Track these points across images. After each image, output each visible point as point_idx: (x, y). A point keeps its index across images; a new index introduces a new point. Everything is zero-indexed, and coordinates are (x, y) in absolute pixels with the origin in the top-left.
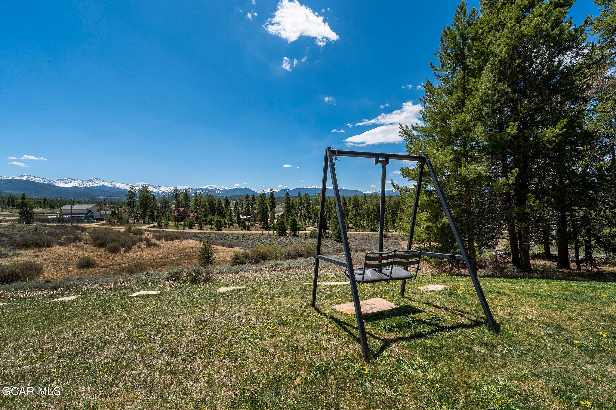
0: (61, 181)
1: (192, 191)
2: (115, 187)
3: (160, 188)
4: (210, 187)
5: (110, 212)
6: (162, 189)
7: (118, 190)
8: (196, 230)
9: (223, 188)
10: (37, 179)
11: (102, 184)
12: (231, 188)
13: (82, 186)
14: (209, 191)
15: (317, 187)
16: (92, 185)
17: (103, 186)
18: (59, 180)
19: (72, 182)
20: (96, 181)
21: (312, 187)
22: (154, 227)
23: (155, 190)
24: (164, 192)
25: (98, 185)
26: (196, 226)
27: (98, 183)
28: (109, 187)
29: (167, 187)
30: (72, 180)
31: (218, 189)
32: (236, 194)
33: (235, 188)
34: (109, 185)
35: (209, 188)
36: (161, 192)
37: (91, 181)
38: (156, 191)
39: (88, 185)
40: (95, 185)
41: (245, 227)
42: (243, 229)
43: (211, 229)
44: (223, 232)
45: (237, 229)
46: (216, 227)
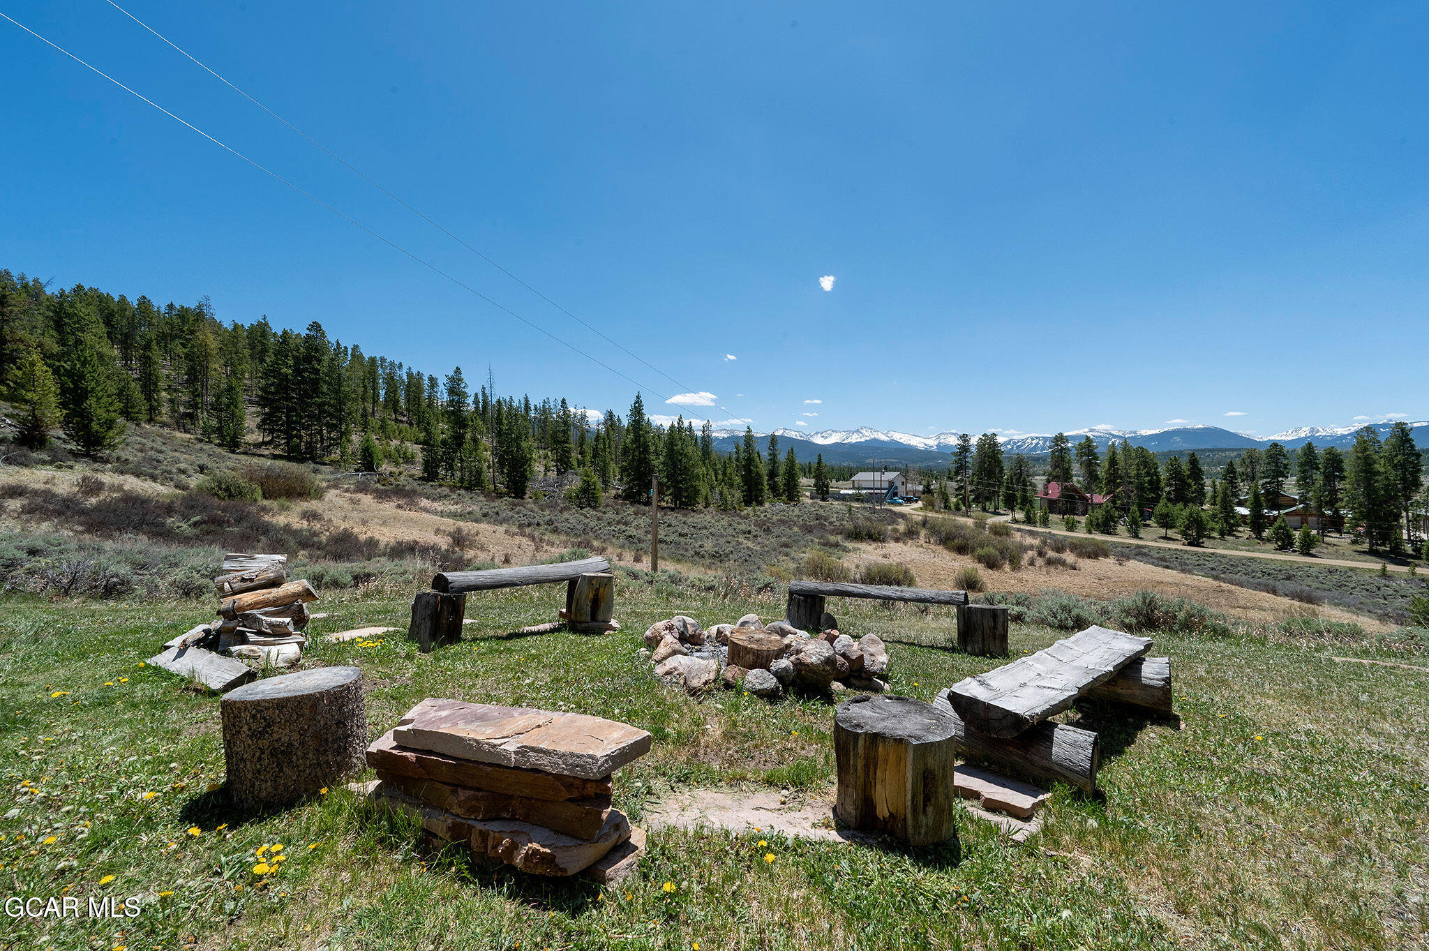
0: (819, 435)
1: (1044, 443)
5: (921, 488)
7: (896, 447)
8: (1122, 537)
9: (1131, 432)
10: (793, 432)
11: (873, 437)
12: (1157, 431)
13: (846, 442)
16: (859, 440)
17: (875, 440)
18: (817, 433)
19: (833, 436)
20: (864, 431)
22: (1016, 521)
25: (868, 439)
26: (1121, 528)
27: (867, 435)
30: (833, 431)
31: (1114, 436)
33: (1171, 429)
34: (883, 438)
35: (1091, 435)
37: (857, 431)
39: (854, 439)
40: (863, 440)
41: (1291, 544)
42: (1281, 548)
43: (1166, 538)
44: (1212, 551)
45: (1258, 547)
46: (1184, 534)
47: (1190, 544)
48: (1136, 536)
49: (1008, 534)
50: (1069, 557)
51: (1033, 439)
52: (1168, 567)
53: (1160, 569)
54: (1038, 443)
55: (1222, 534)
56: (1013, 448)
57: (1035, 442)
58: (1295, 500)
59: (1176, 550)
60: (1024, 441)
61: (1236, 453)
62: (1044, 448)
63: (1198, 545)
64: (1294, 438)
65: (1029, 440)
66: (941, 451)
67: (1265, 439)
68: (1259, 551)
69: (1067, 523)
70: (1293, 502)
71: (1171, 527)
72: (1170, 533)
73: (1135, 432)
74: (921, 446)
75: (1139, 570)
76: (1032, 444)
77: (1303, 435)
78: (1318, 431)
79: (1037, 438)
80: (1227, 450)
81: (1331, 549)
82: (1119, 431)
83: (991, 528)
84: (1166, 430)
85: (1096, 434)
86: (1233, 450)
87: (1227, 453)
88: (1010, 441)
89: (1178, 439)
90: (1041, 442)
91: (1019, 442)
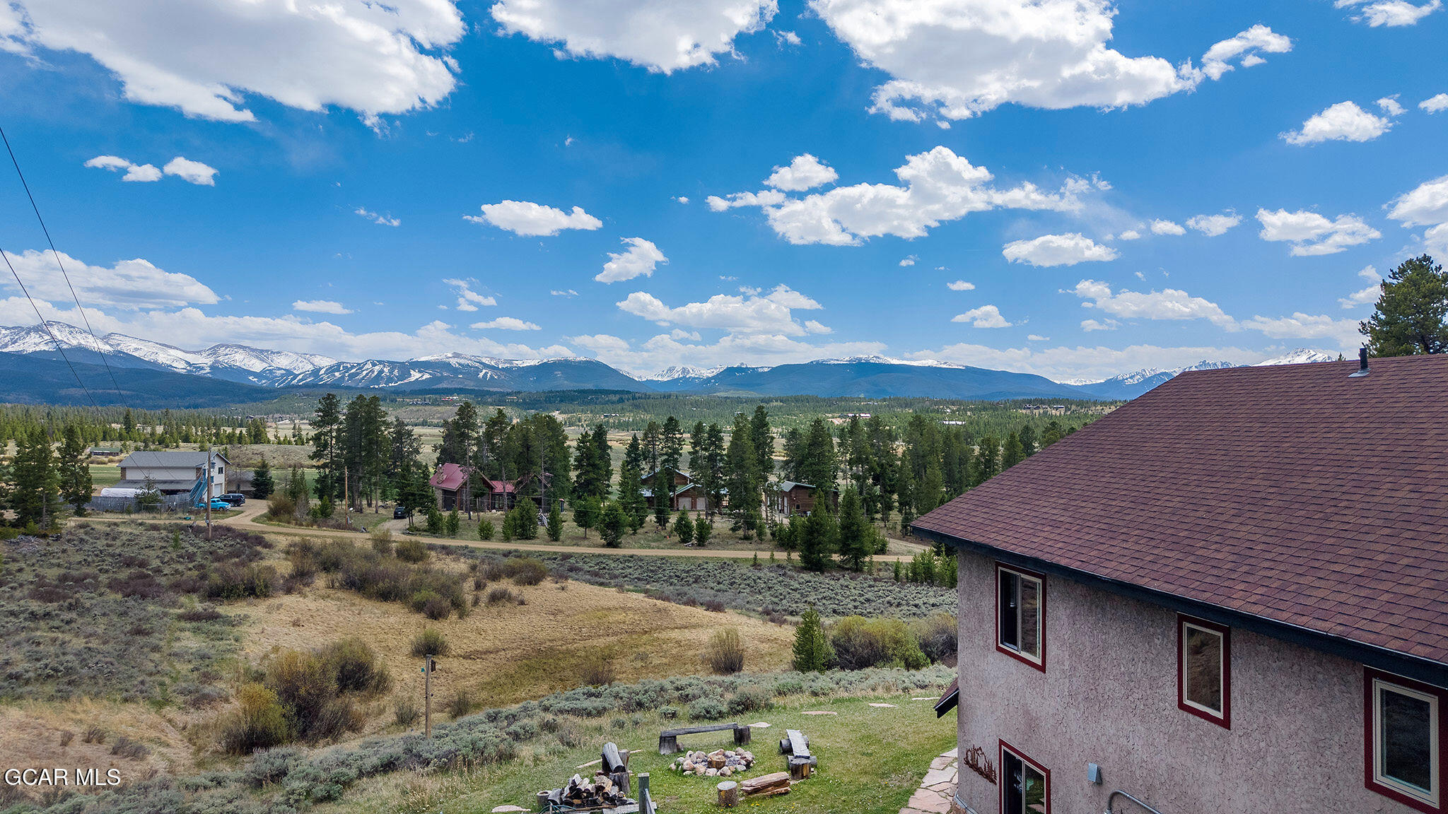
1: (391, 372)
2: (120, 355)
3: (275, 357)
4: (456, 355)
6: (282, 362)
7: (129, 366)
8: (545, 542)
9: (506, 361)
11: (75, 342)
14: (455, 371)
17: (80, 350)
22: (419, 530)
23: (257, 366)
24: (289, 372)
28: (101, 354)
29: (302, 355)
31: (486, 366)
33: (550, 359)
34: (99, 346)
35: (453, 362)
36: (279, 373)
38: (264, 371)
41: (691, 536)
42: (682, 541)
43: (584, 539)
44: (630, 551)
45: (665, 542)
46: (604, 533)
47: (609, 545)
48: (556, 540)
49: (424, 560)
50: (512, 587)
51: (374, 364)
52: (603, 583)
53: (598, 588)
54: (381, 372)
55: (634, 528)
56: (343, 377)
57: (377, 368)
58: (685, 477)
60: (360, 367)
62: (390, 380)
63: (616, 545)
64: (669, 379)
65: (369, 366)
66: (220, 377)
67: (644, 379)
68: (665, 547)
69: (482, 528)
70: (684, 481)
71: (590, 524)
72: (590, 533)
73: (511, 361)
74: (180, 367)
75: (582, 594)
76: (372, 371)
77: (676, 377)
78: (689, 372)
79: (380, 362)
80: (609, 392)
81: (719, 537)
82: (492, 359)
83: (397, 549)
84: (545, 360)
85: (462, 361)
86: (616, 395)
87: (610, 398)
88: (339, 365)
89: (561, 373)
90: (386, 370)
91: (353, 367)
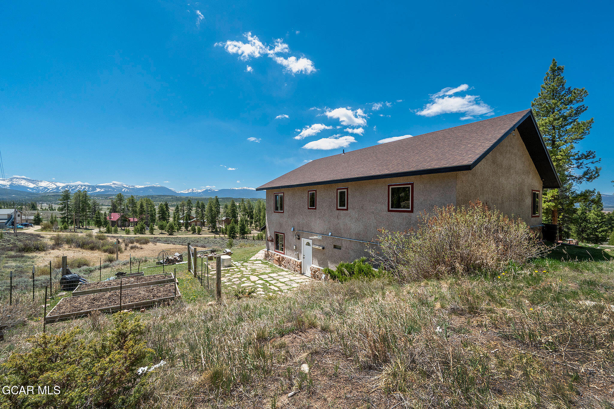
1: (89, 189)
3: (39, 183)
4: (114, 184)
6: (44, 184)
9: (132, 186)
12: (143, 187)
14: (114, 189)
15: (245, 188)
21: (240, 188)
23: (31, 186)
24: (45, 188)
29: (52, 182)
31: (125, 187)
32: (150, 194)
35: (113, 186)
36: (41, 188)
38: (34, 187)
41: (195, 232)
42: (193, 233)
43: (162, 233)
44: (177, 236)
45: (187, 233)
46: (168, 232)
47: (170, 235)
48: (152, 234)
49: (105, 239)
50: (138, 245)
51: (82, 186)
52: (168, 244)
53: (166, 245)
54: (85, 189)
55: (178, 230)
56: (69, 190)
58: (194, 217)
59: (167, 237)
60: (76, 187)
61: (171, 197)
63: (172, 235)
64: (188, 193)
66: (14, 189)
67: (179, 192)
68: (188, 235)
69: (126, 231)
70: (193, 218)
71: (163, 229)
72: (163, 232)
73: (134, 186)
75: (161, 246)
76: (81, 188)
78: (194, 191)
79: (84, 185)
80: (168, 196)
81: (204, 232)
82: (127, 185)
83: (95, 237)
84: (146, 186)
85: (116, 186)
86: (170, 196)
87: (168, 197)
88: (67, 186)
89: (151, 190)
90: (87, 188)
91: (73, 187)
